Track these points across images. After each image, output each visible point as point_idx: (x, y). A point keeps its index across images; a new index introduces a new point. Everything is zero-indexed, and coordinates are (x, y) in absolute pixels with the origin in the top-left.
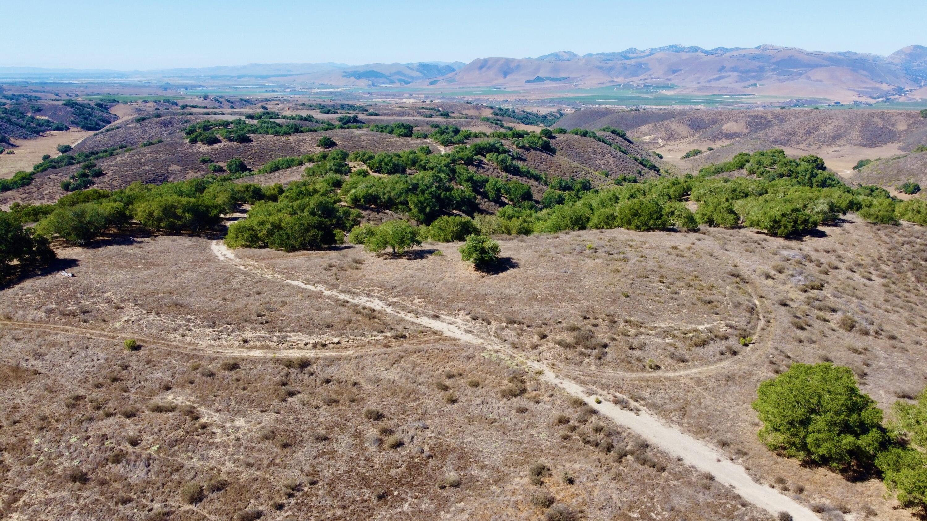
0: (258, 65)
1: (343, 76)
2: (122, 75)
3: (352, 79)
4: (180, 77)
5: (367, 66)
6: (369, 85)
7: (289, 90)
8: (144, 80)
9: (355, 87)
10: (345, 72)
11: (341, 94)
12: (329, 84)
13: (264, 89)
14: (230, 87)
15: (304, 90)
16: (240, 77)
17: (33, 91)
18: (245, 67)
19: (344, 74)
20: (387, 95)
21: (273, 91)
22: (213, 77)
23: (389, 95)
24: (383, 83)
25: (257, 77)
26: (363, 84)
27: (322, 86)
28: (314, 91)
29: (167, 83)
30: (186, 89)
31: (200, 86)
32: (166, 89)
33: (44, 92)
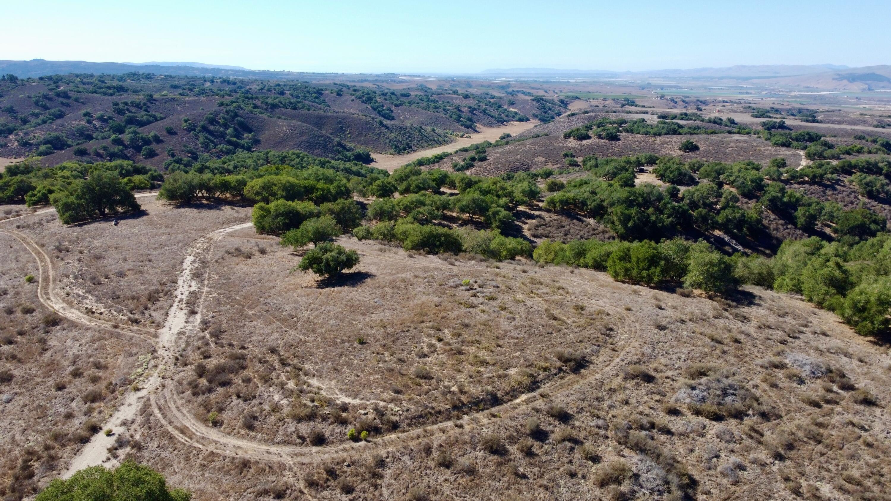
0: (744, 67)
1: (834, 79)
2: (614, 75)
3: (845, 82)
4: (664, 77)
5: (869, 68)
6: (864, 90)
7: (764, 93)
8: (630, 80)
9: (844, 91)
10: (839, 75)
11: (822, 98)
12: (815, 86)
13: (739, 91)
14: (705, 87)
15: (781, 93)
16: (721, 78)
18: (730, 69)
19: (837, 77)
20: (879, 101)
21: (747, 93)
22: (694, 79)
23: (883, 101)
24: (884, 87)
25: (737, 78)
26: (856, 88)
27: (808, 89)
28: (793, 94)
30: (662, 89)
32: (643, 89)
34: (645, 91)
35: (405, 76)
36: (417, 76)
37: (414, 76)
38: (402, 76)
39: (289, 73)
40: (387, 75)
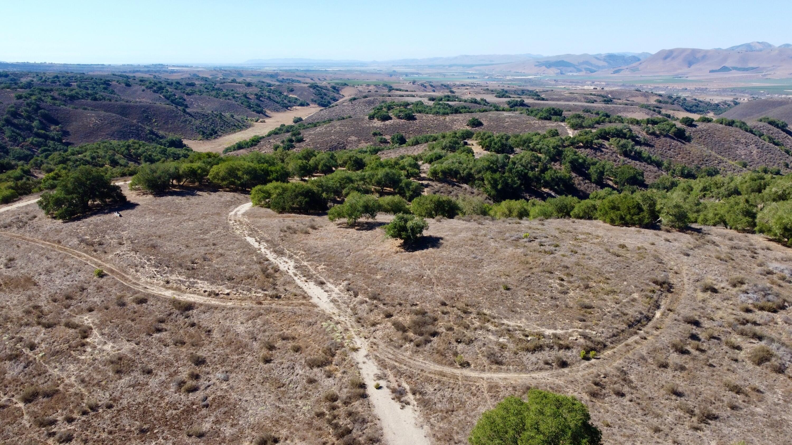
0: (467, 56)
1: (536, 66)
2: (363, 64)
3: (544, 68)
4: (405, 66)
5: (559, 56)
6: (557, 74)
7: (487, 77)
8: (378, 68)
9: (544, 75)
10: (538, 62)
11: (530, 81)
12: (523, 71)
13: (467, 76)
14: (440, 74)
15: (499, 77)
16: (451, 66)
17: (298, 76)
18: (456, 58)
19: (537, 64)
20: (571, 82)
21: (474, 78)
22: (430, 67)
23: (573, 82)
24: (571, 72)
25: (464, 66)
26: (552, 72)
27: (517, 73)
28: (508, 78)
29: (394, 71)
30: (407, 76)
31: (417, 74)
32: (391, 76)
33: (304, 77)
34: (394, 77)
35: (174, 66)
36: (186, 67)
37: (183, 66)
38: (170, 66)
39: (51, 65)
40: (155, 66)
